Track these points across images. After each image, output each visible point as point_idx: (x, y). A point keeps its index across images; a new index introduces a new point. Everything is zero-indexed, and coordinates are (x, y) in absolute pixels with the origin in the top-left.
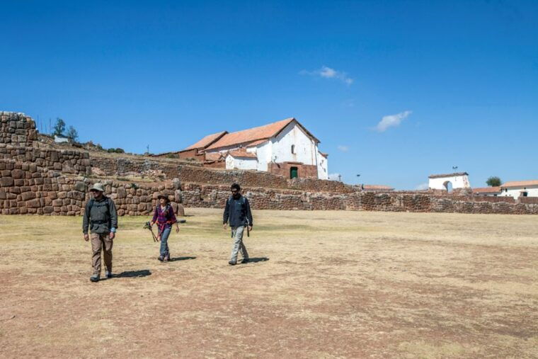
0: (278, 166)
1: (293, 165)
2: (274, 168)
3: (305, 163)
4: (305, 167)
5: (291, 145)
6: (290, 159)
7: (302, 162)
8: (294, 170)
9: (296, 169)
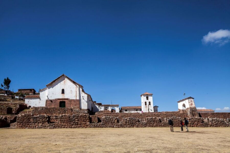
0: (51, 101)
1: (61, 100)
2: (48, 103)
3: (71, 99)
4: (71, 101)
5: (62, 89)
6: (61, 96)
7: (68, 98)
8: (62, 103)
9: (64, 102)
